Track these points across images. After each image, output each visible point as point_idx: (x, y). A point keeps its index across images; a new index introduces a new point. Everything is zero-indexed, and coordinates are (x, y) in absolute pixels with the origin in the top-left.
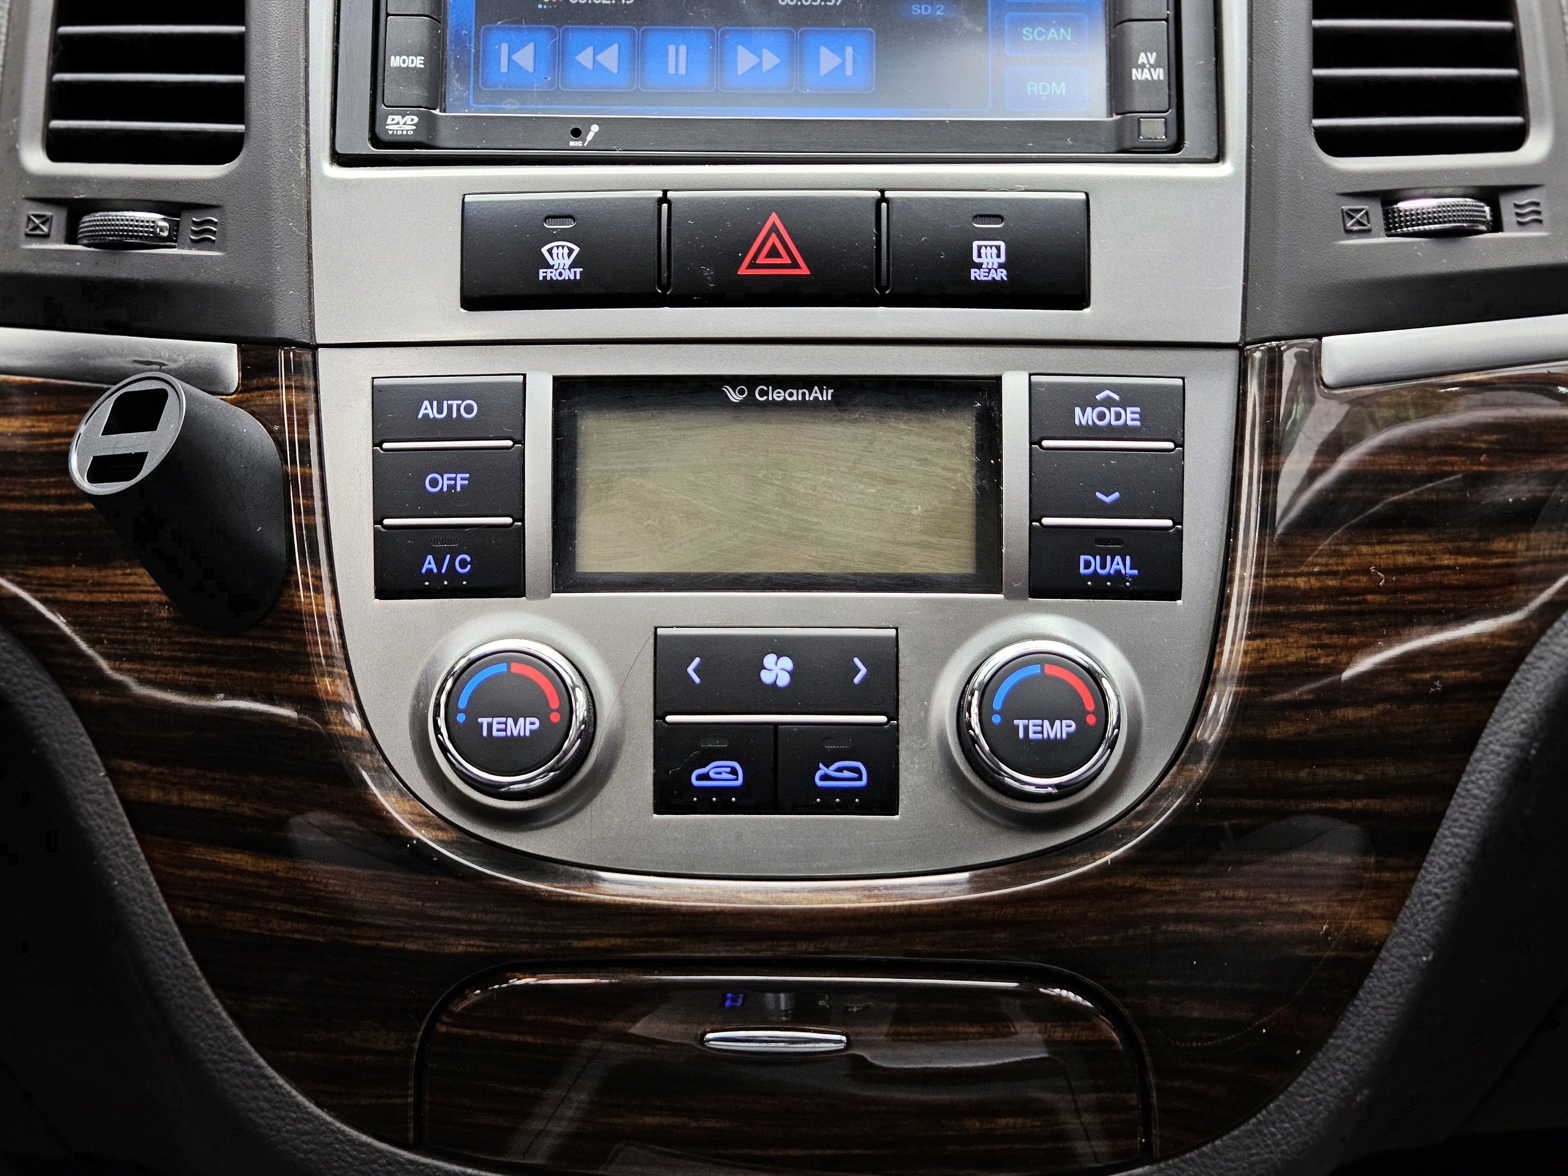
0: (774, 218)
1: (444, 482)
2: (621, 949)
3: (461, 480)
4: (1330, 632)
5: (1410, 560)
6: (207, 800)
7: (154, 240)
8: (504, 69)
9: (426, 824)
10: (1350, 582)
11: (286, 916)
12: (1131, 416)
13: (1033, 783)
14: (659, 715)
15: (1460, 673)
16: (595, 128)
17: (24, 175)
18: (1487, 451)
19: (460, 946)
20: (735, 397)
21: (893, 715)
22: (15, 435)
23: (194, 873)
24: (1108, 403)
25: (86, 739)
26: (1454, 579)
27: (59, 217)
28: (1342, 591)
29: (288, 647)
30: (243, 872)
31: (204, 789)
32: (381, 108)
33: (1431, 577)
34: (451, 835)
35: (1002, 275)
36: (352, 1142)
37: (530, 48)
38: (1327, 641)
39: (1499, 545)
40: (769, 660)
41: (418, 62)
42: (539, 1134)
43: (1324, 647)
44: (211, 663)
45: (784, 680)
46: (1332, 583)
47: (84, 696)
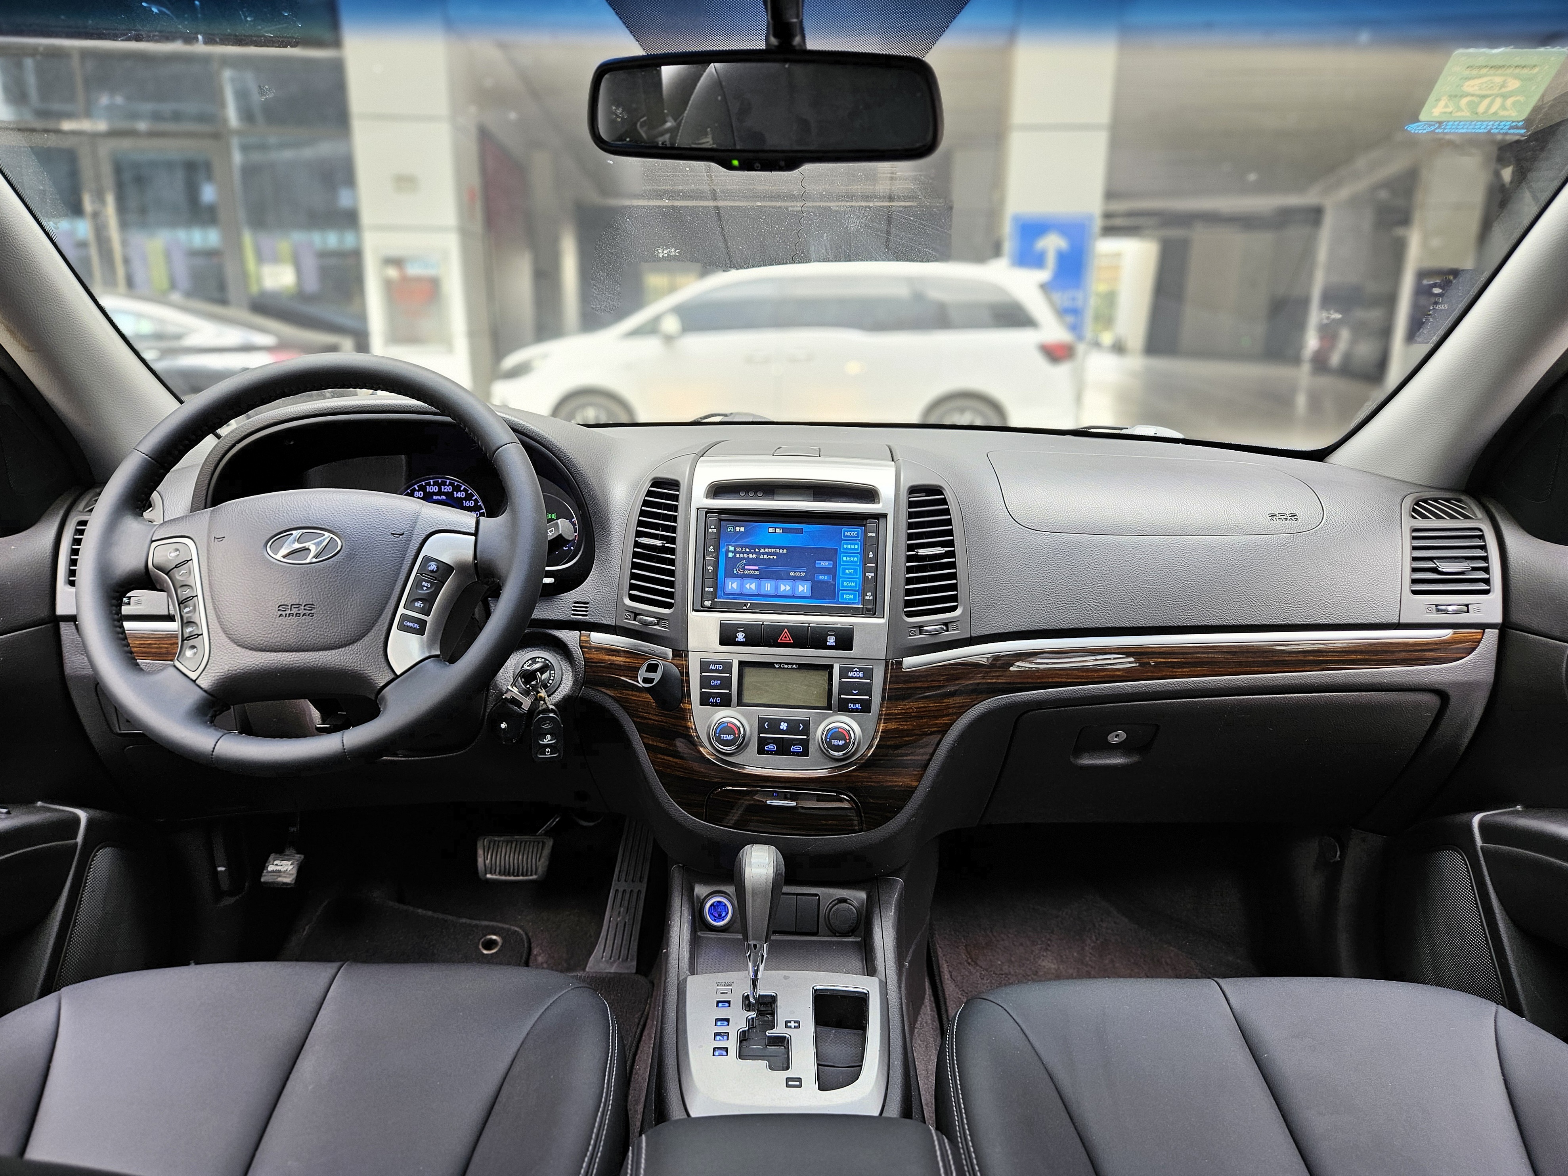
0: (786, 629)
1: (715, 683)
2: (748, 783)
3: (719, 682)
4: (903, 722)
5: (922, 705)
6: (662, 745)
7: (654, 624)
8: (730, 588)
9: (709, 754)
10: (908, 711)
11: (679, 771)
12: (861, 674)
13: (836, 754)
14: (759, 734)
15: (935, 729)
16: (749, 604)
17: (624, 604)
18: (943, 680)
19: (716, 780)
20: (777, 666)
21: (808, 736)
22: (621, 661)
23: (659, 760)
24: (856, 671)
25: (635, 728)
26: (933, 708)
27: (633, 615)
28: (905, 713)
29: (681, 715)
30: (670, 761)
31: (662, 743)
32: (703, 599)
33: (927, 709)
34: (715, 757)
35: (834, 644)
36: (691, 819)
37: (736, 583)
38: (902, 723)
39: (946, 701)
40: (782, 723)
41: (712, 589)
42: (730, 819)
43: (901, 725)
44: (664, 717)
45: (785, 728)
46: (903, 711)
47: (635, 719)
